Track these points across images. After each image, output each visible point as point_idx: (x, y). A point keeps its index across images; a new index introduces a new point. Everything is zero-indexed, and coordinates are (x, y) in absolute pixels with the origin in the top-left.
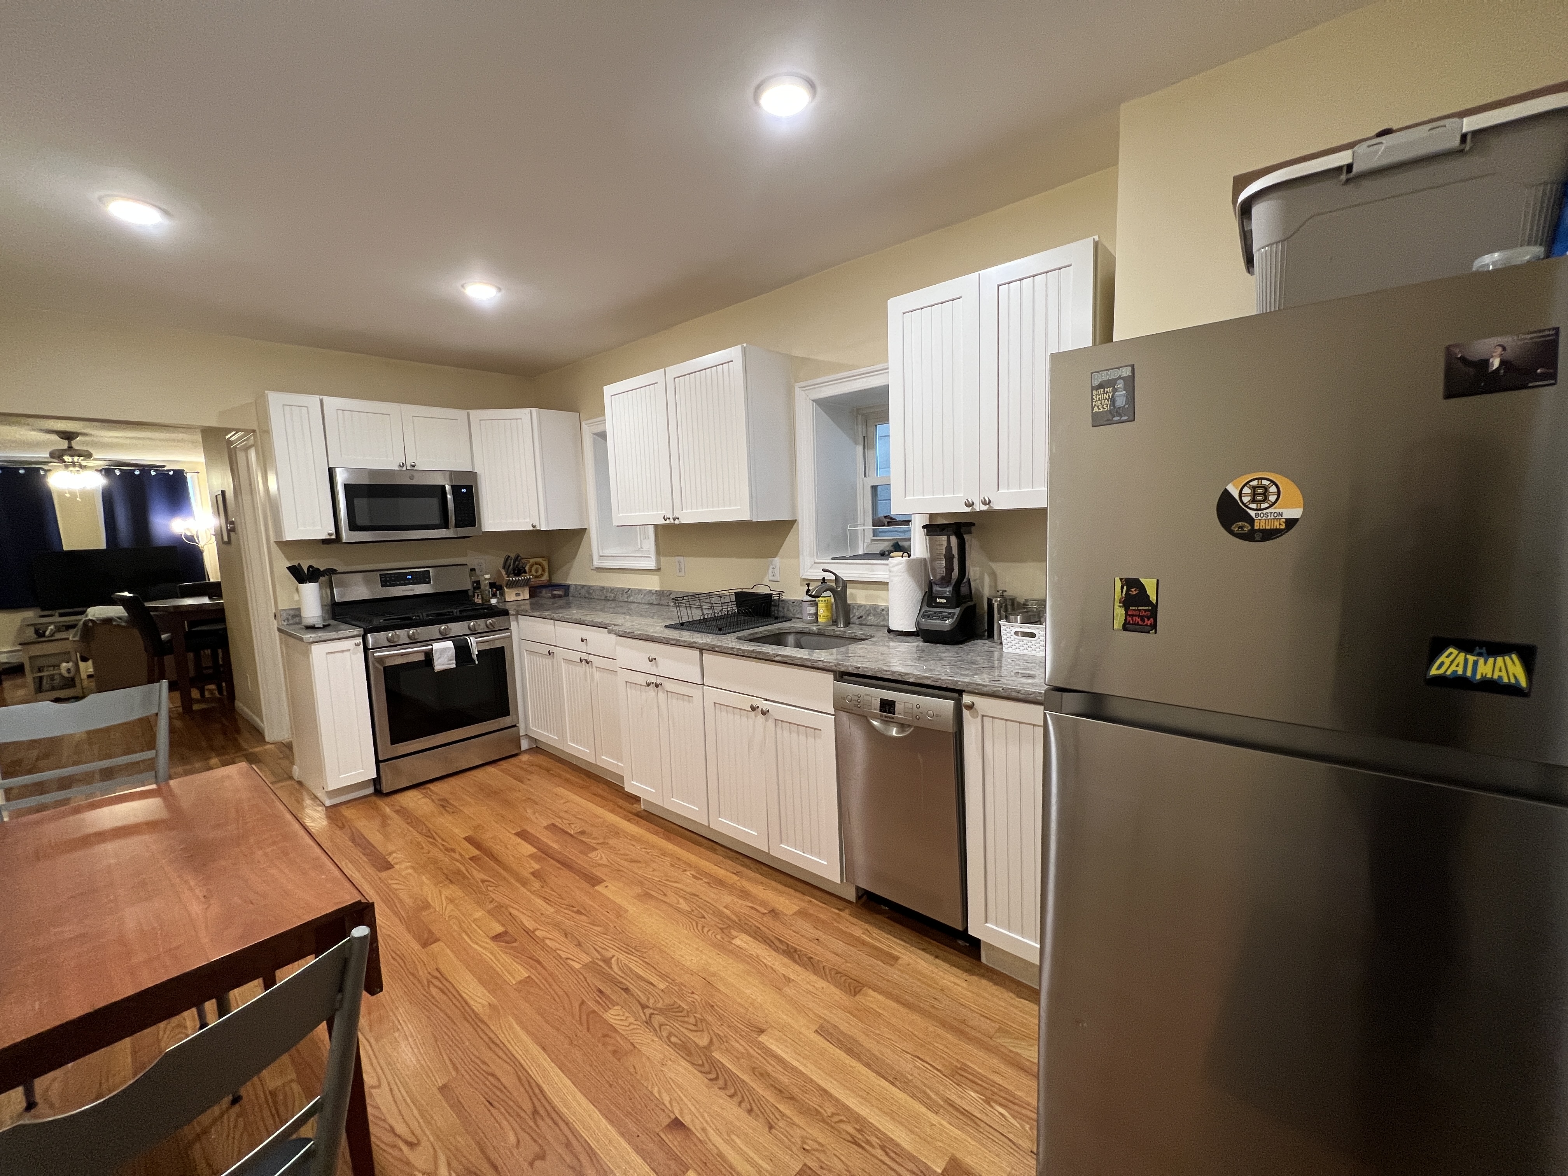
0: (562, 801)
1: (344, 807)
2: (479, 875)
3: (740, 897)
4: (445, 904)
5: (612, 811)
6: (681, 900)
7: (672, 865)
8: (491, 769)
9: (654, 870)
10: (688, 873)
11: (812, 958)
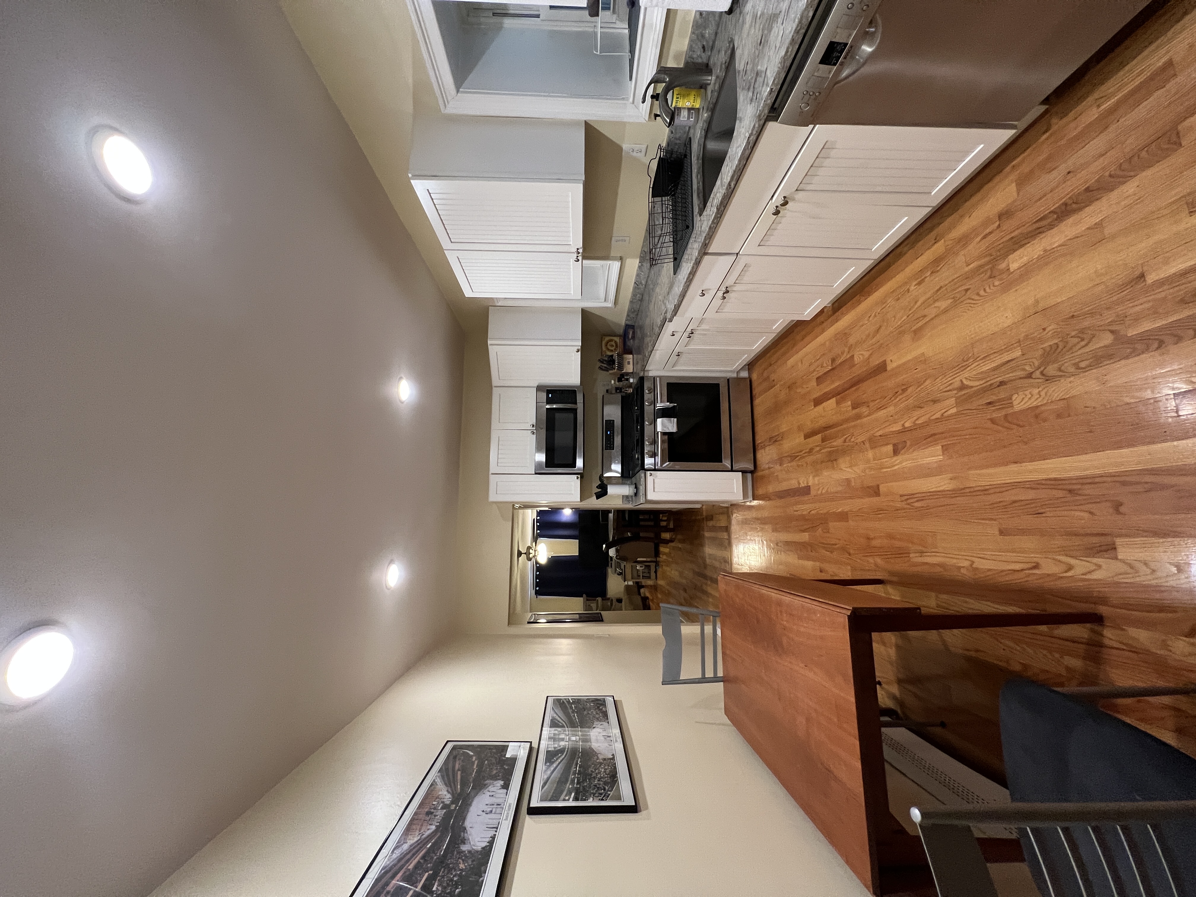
0: (800, 364)
1: (756, 492)
2: (838, 442)
3: (965, 246)
4: (851, 471)
5: (823, 331)
6: (937, 304)
7: (898, 299)
8: (757, 402)
9: (894, 317)
10: (912, 288)
11: (1088, 188)
